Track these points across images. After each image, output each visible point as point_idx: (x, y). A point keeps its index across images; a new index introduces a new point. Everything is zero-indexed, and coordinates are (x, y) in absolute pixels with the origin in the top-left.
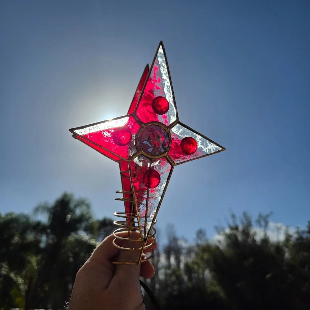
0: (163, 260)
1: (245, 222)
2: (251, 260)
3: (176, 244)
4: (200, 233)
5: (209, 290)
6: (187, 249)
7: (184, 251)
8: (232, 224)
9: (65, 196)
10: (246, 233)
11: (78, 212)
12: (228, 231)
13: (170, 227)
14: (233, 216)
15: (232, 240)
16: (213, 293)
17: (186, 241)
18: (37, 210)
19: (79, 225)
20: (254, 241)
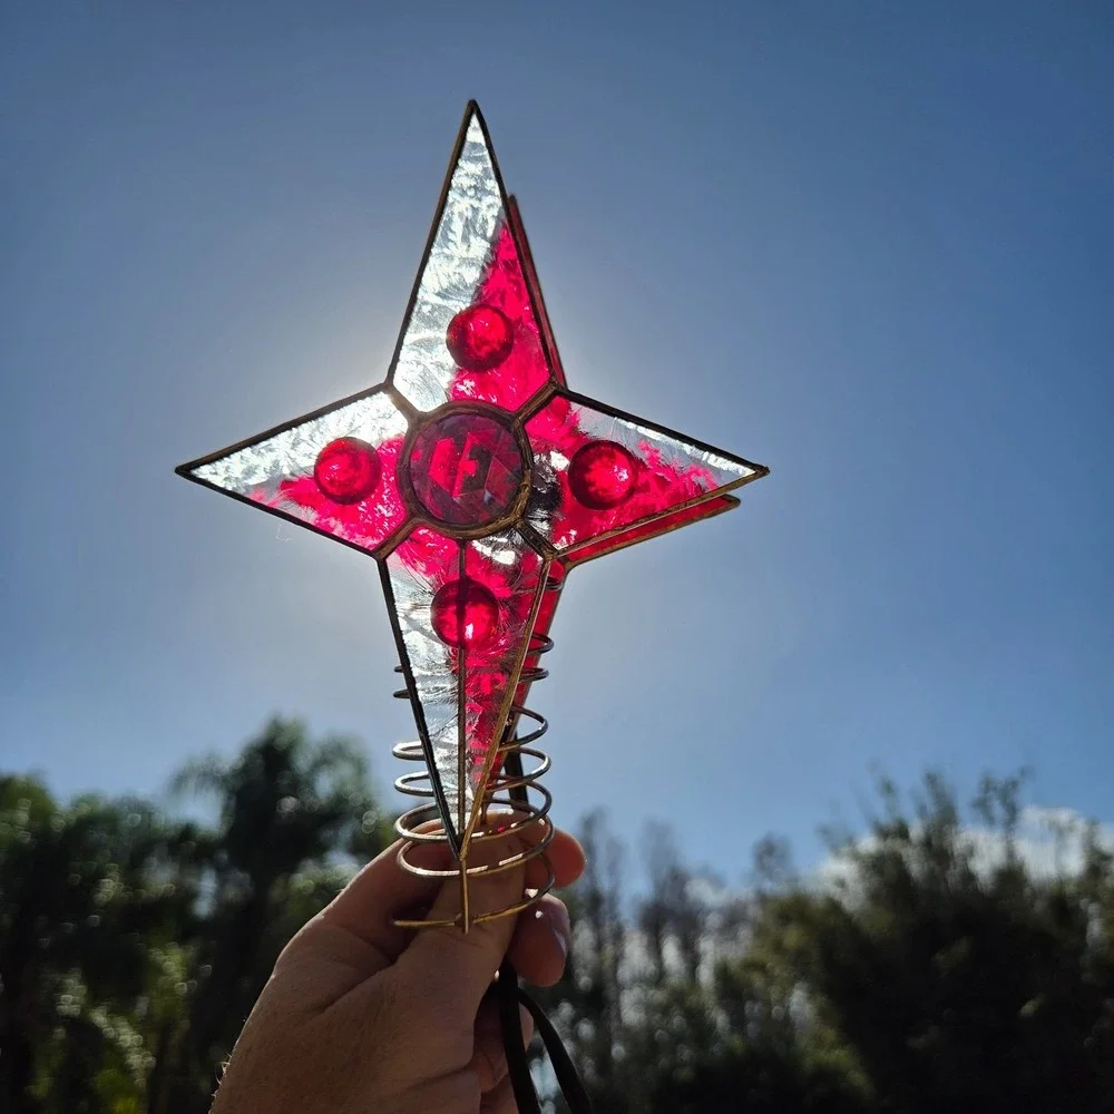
0: (635, 954)
1: (932, 809)
2: (962, 948)
3: (682, 896)
4: (769, 853)
5: (808, 1064)
6: (721, 910)
7: (713, 921)
8: (886, 819)
9: (276, 728)
10: (937, 850)
11: (325, 786)
12: (869, 844)
13: (659, 835)
14: (888, 788)
15: (887, 874)
16: (825, 1074)
17: (717, 882)
18: (179, 782)
19: (327, 834)
20: (969, 877)
